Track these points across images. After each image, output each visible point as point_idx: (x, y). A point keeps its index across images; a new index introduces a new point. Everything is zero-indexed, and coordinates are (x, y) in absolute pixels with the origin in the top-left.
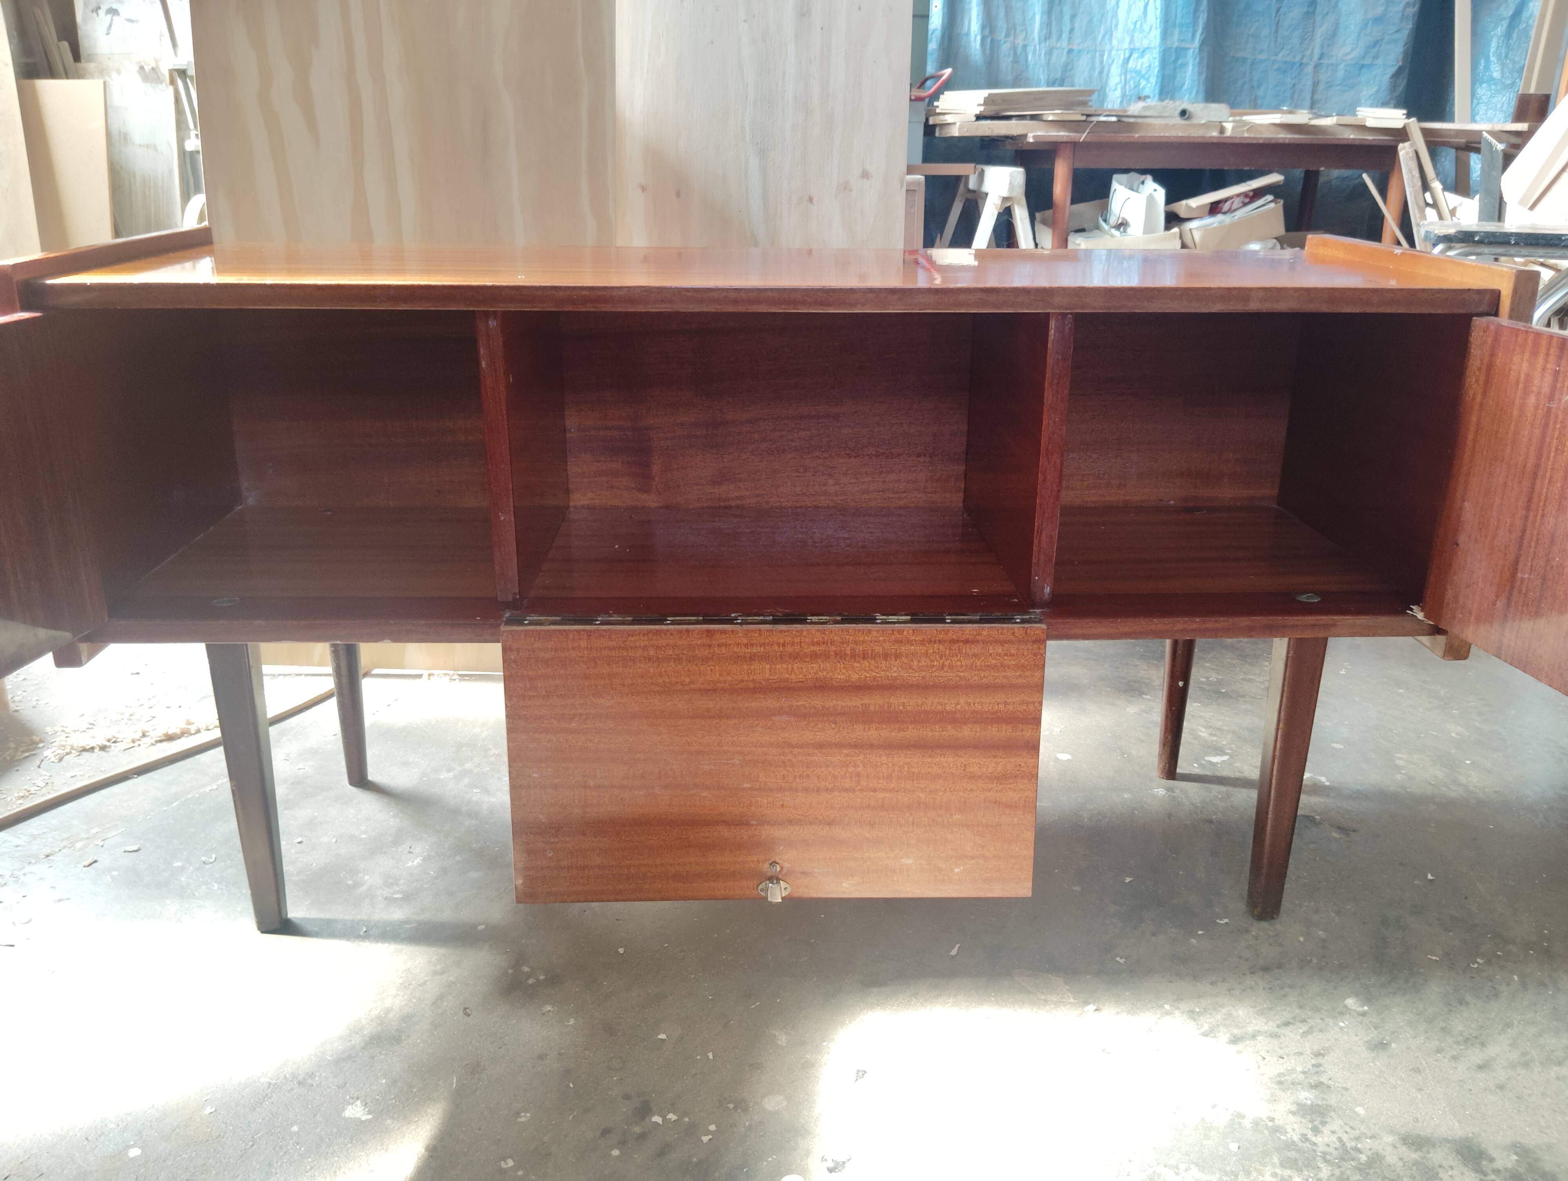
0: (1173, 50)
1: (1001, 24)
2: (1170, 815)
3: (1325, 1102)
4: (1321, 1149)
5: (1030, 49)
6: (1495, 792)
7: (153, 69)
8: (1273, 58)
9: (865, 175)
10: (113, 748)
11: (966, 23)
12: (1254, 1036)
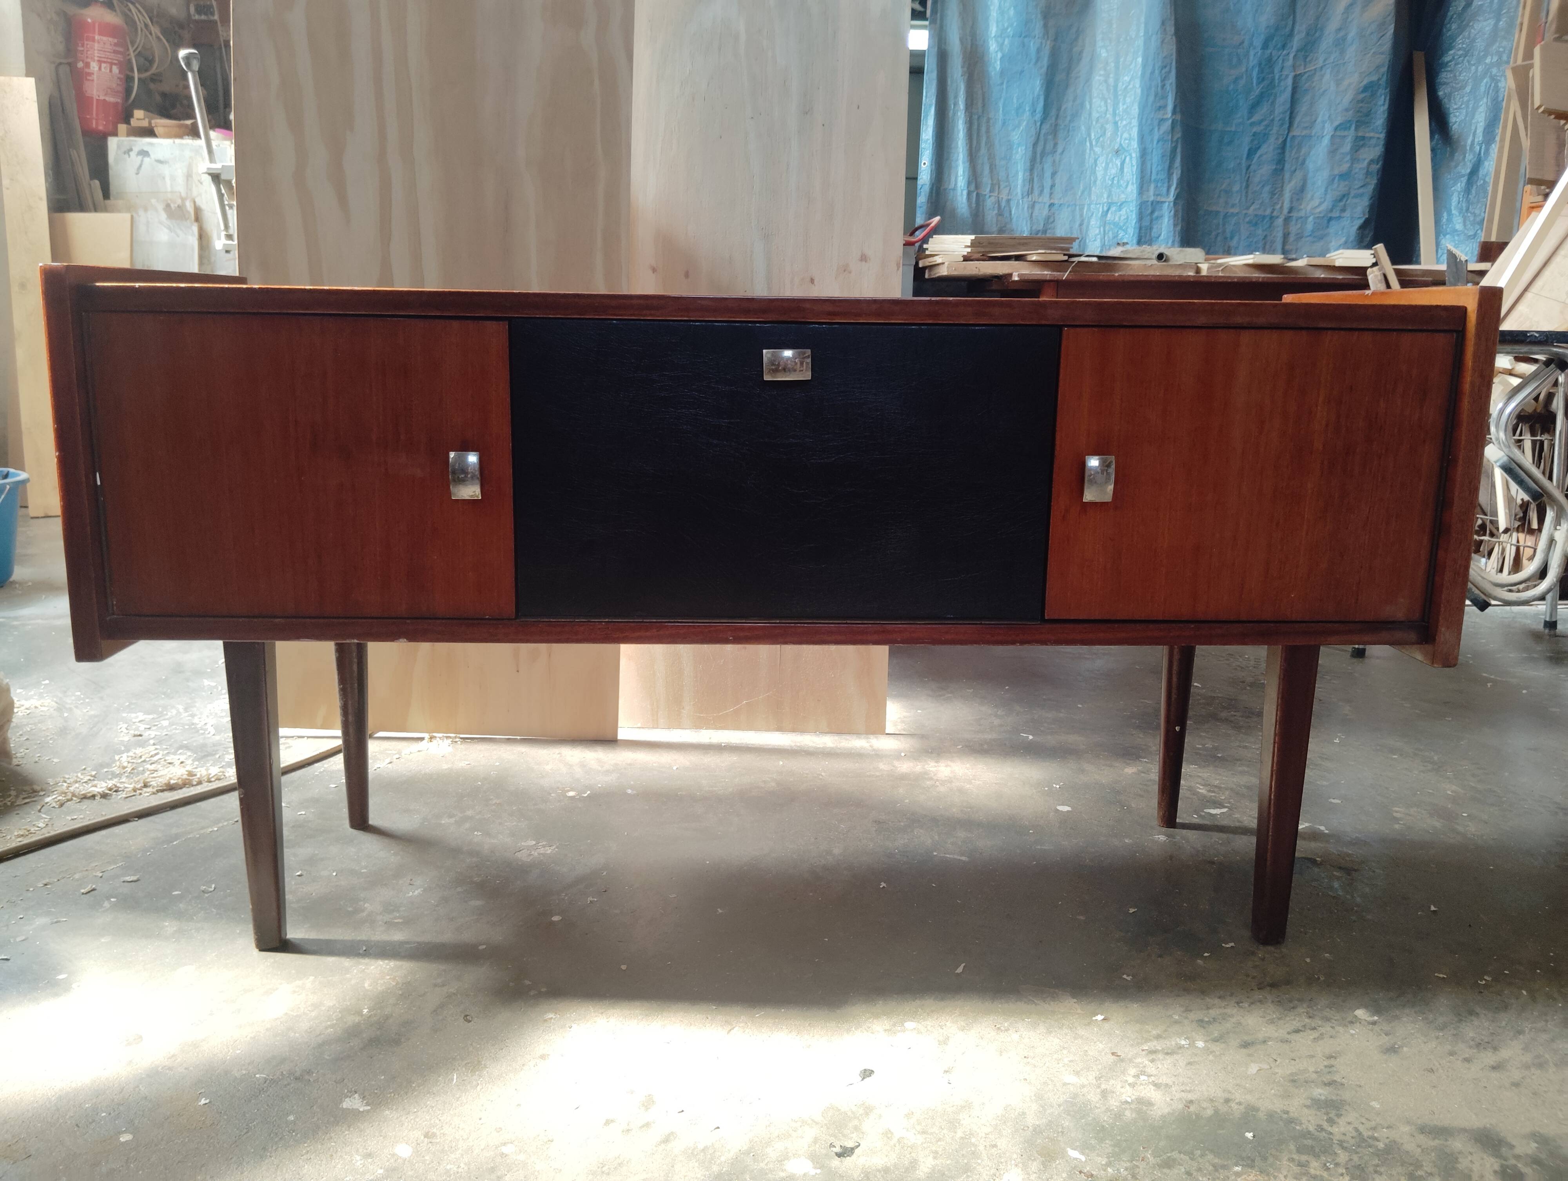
0: (1149, 203)
1: (986, 180)
2: (1171, 857)
3: (1339, 1097)
4: (1337, 1138)
5: (1013, 204)
6: (1493, 839)
7: (179, 206)
8: (1245, 212)
9: (864, 258)
10: (113, 797)
11: (953, 179)
12: (1265, 1042)
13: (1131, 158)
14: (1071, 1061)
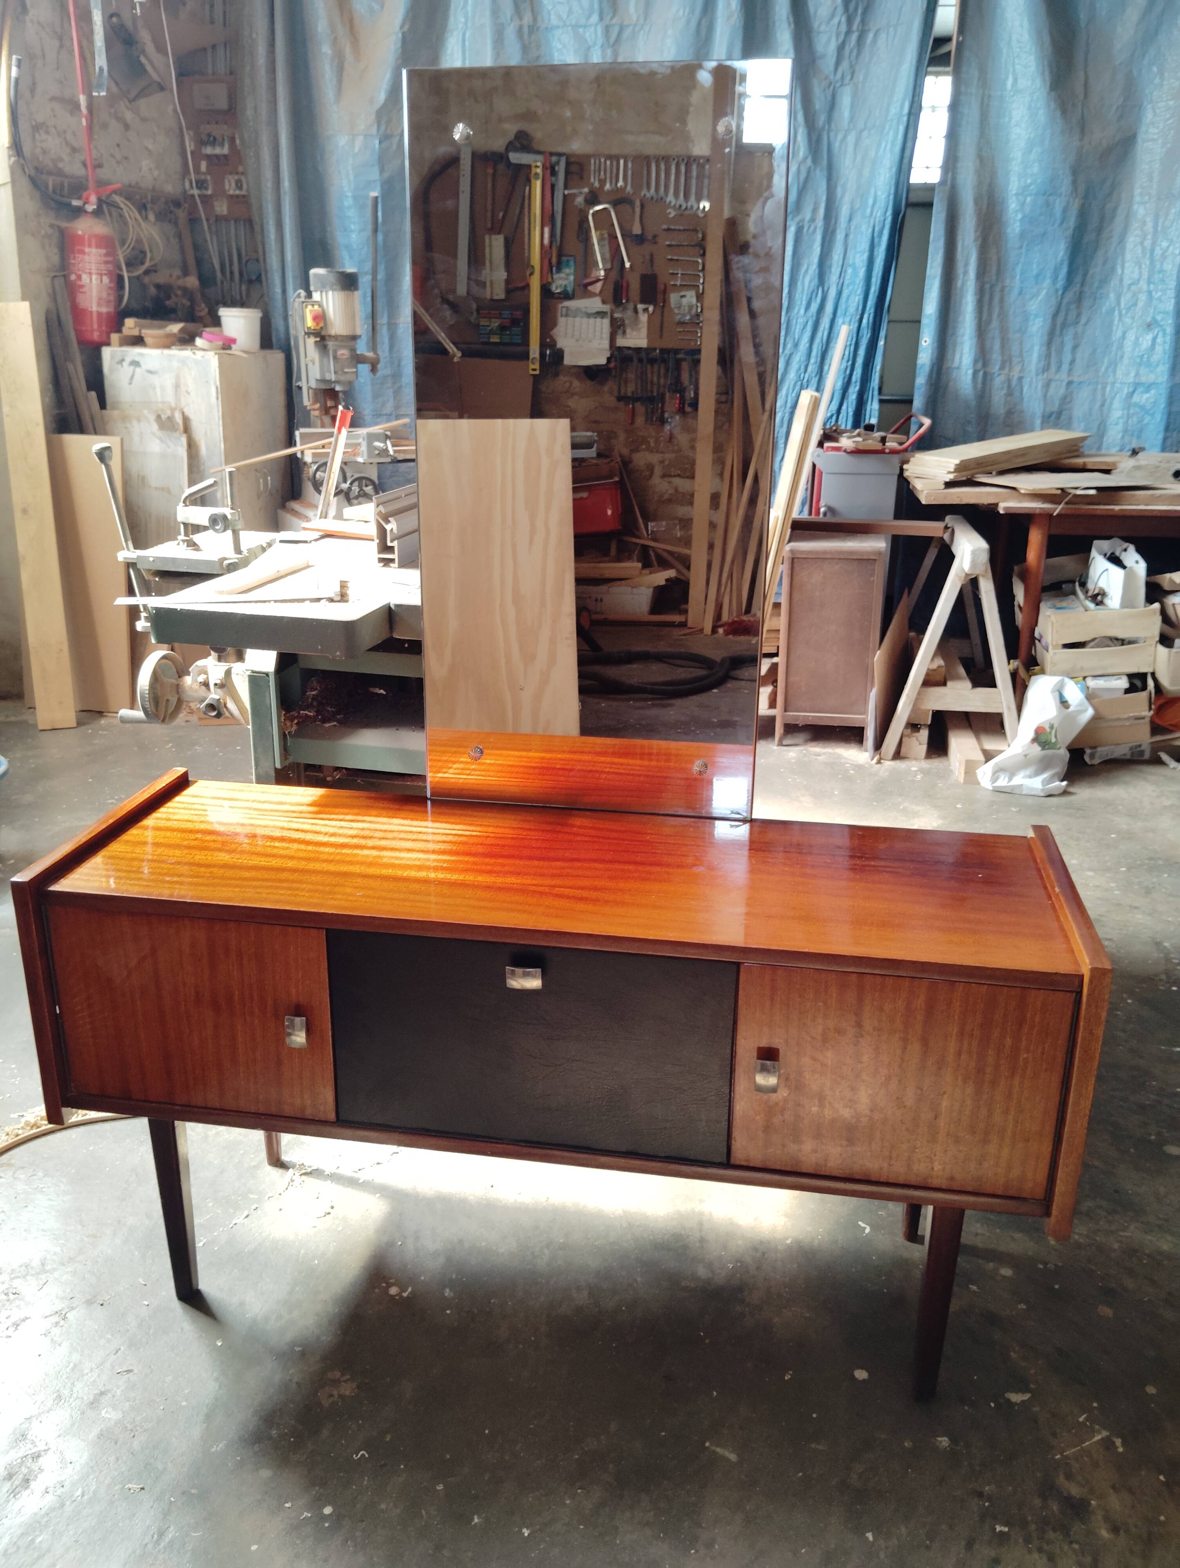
1: (996, 357)
5: (1026, 383)
7: (169, 418)
11: (957, 356)
13: (1165, 334)
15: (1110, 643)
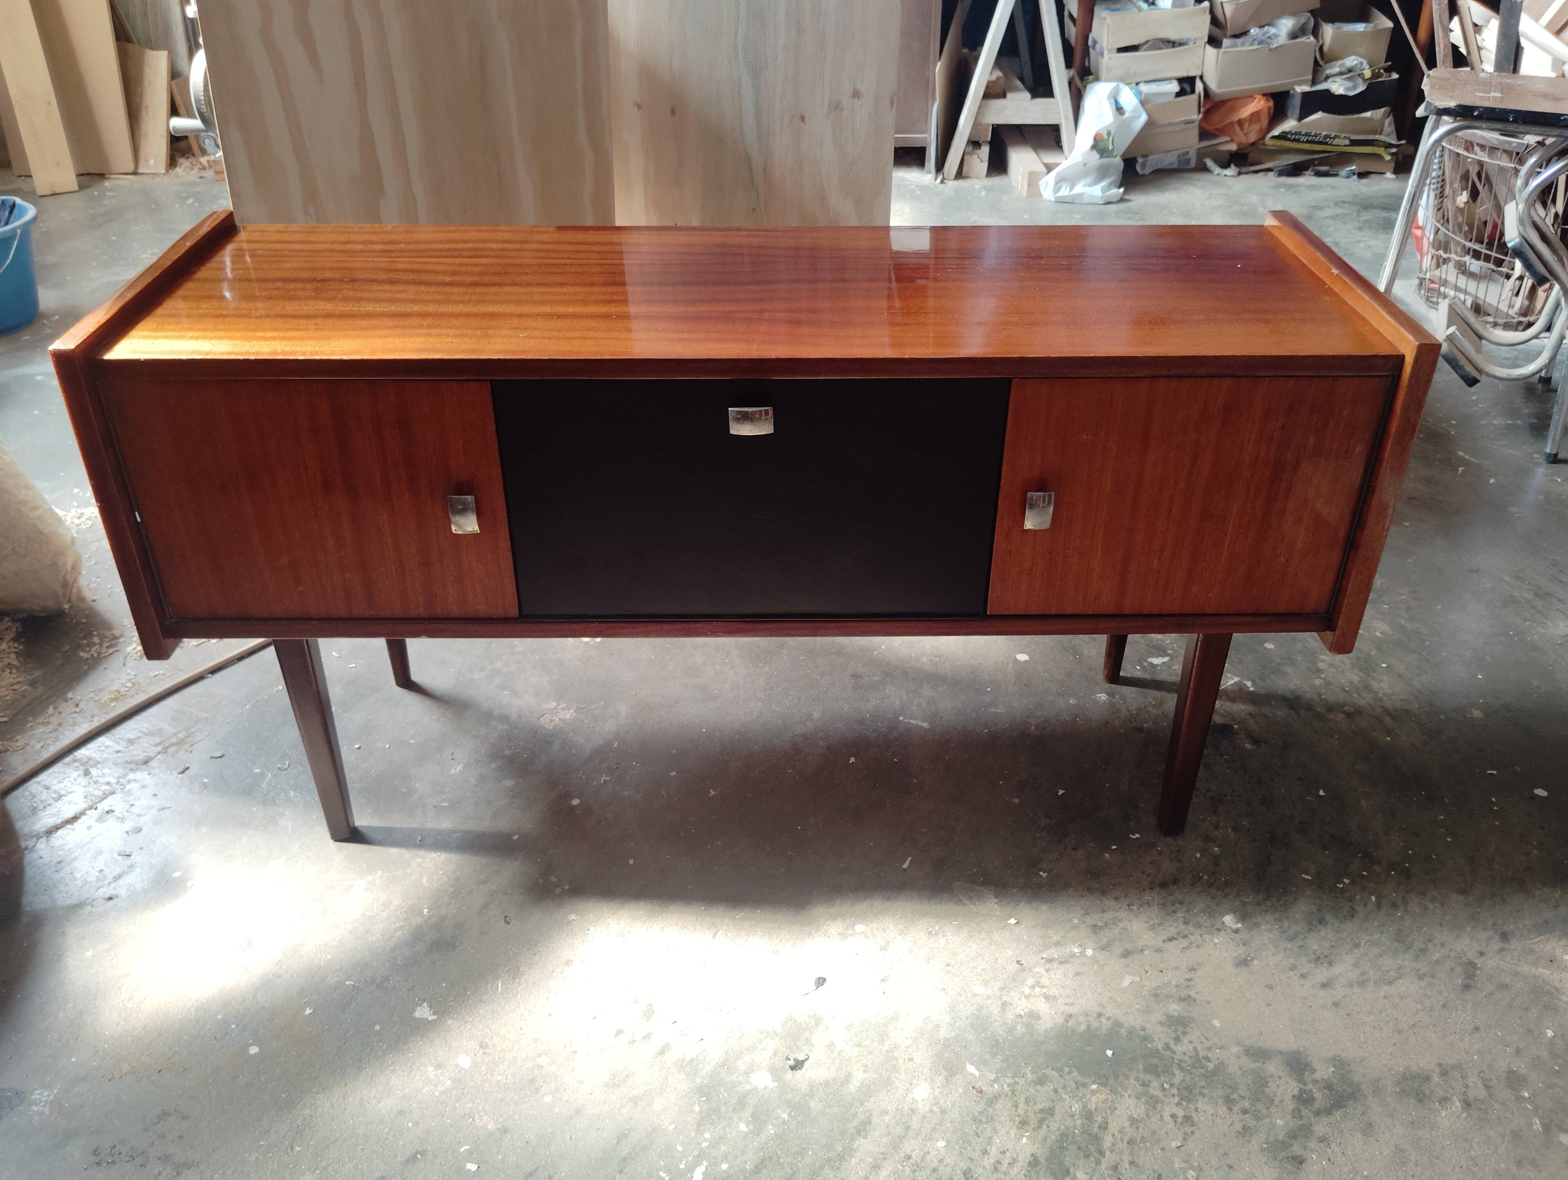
2: (1107, 723)
3: (1189, 1015)
4: (1178, 1057)
6: (1401, 700)
9: (856, 95)
12: (1142, 951)
14: (983, 970)
15: (1162, 45)
